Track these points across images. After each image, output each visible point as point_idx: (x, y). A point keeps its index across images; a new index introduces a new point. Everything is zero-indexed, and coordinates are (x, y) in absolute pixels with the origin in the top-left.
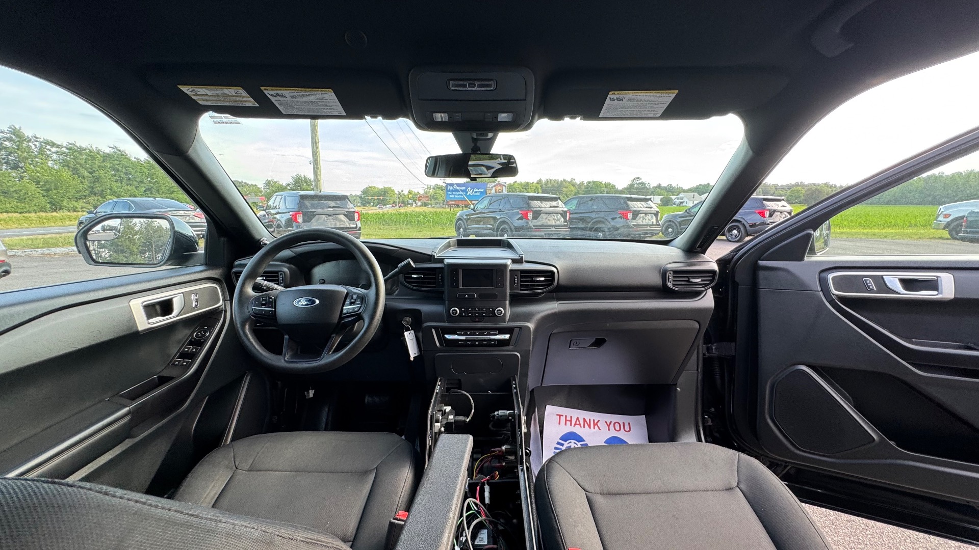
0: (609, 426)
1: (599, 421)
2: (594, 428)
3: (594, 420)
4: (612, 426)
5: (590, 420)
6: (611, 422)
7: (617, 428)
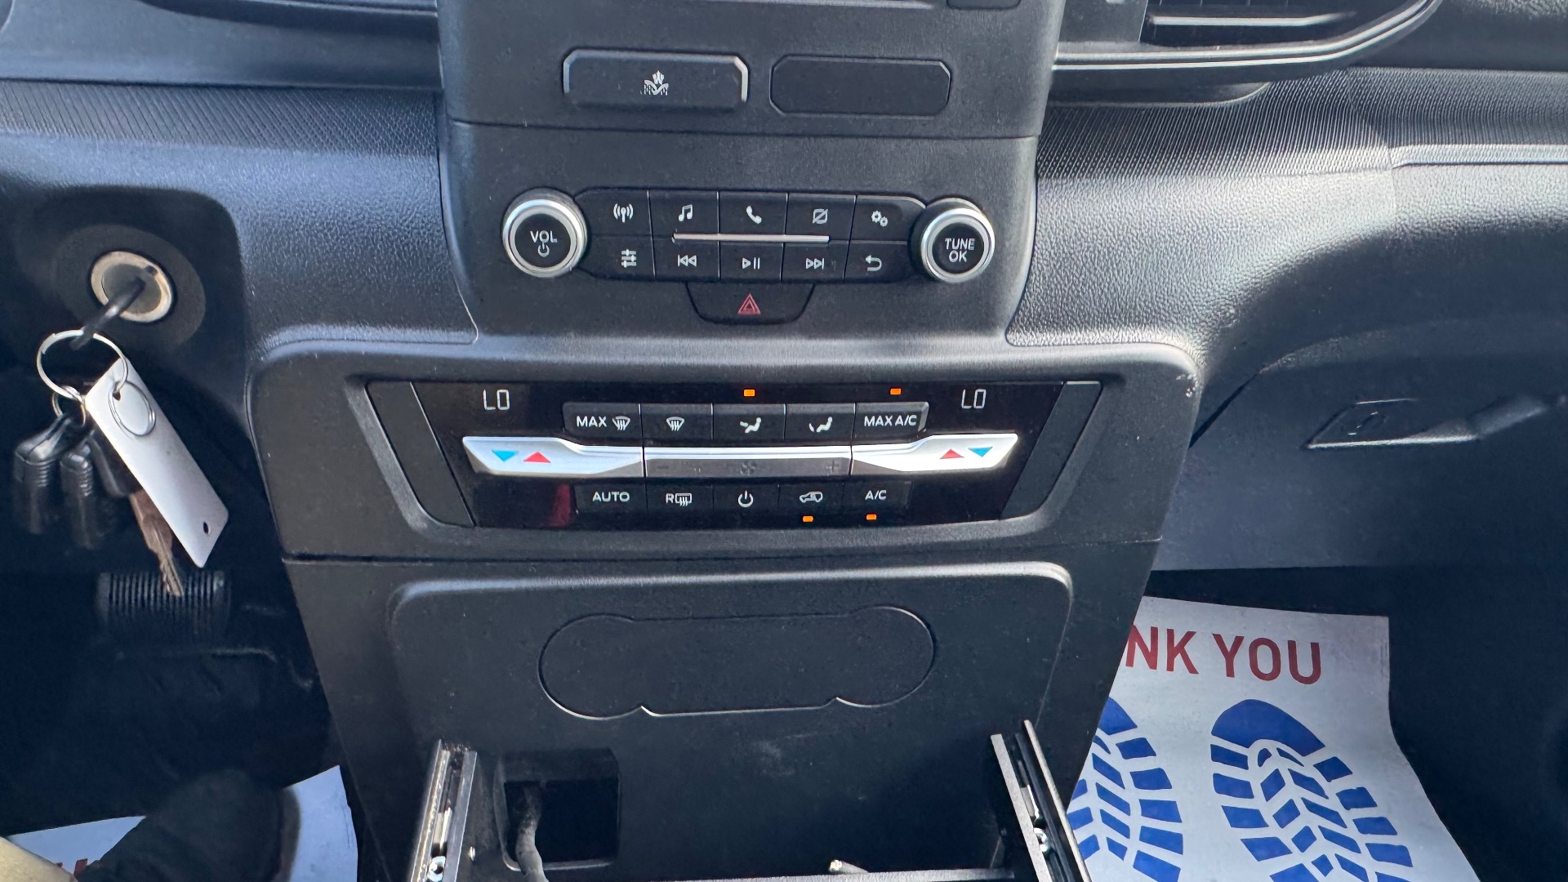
0: (1230, 656)
1: (1189, 635)
2: (1170, 667)
3: (1170, 633)
4: (1242, 659)
5: (1154, 632)
6: (1238, 641)
7: (1266, 666)
